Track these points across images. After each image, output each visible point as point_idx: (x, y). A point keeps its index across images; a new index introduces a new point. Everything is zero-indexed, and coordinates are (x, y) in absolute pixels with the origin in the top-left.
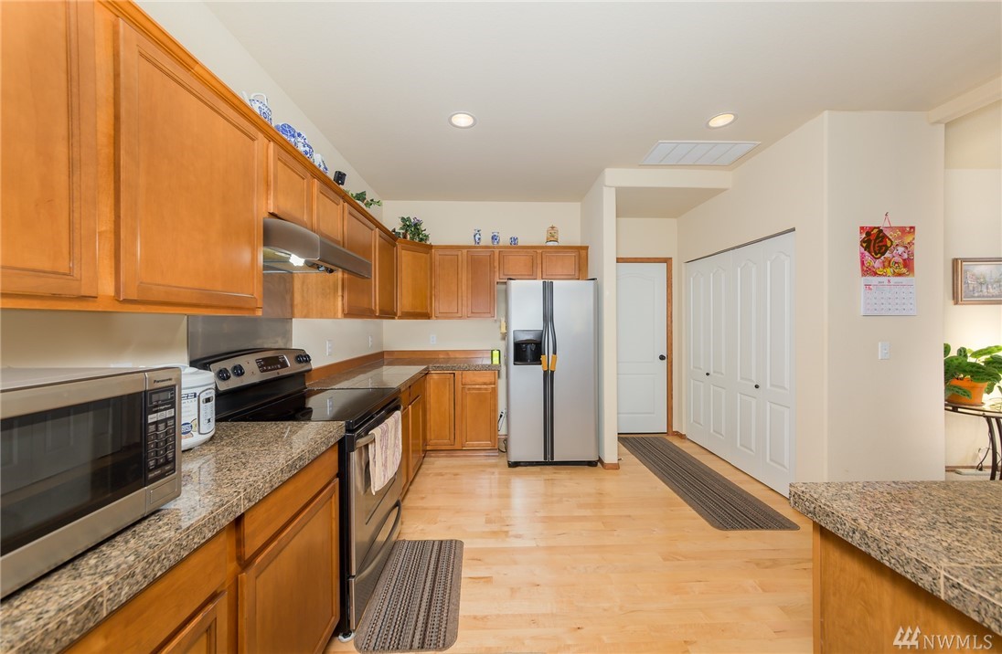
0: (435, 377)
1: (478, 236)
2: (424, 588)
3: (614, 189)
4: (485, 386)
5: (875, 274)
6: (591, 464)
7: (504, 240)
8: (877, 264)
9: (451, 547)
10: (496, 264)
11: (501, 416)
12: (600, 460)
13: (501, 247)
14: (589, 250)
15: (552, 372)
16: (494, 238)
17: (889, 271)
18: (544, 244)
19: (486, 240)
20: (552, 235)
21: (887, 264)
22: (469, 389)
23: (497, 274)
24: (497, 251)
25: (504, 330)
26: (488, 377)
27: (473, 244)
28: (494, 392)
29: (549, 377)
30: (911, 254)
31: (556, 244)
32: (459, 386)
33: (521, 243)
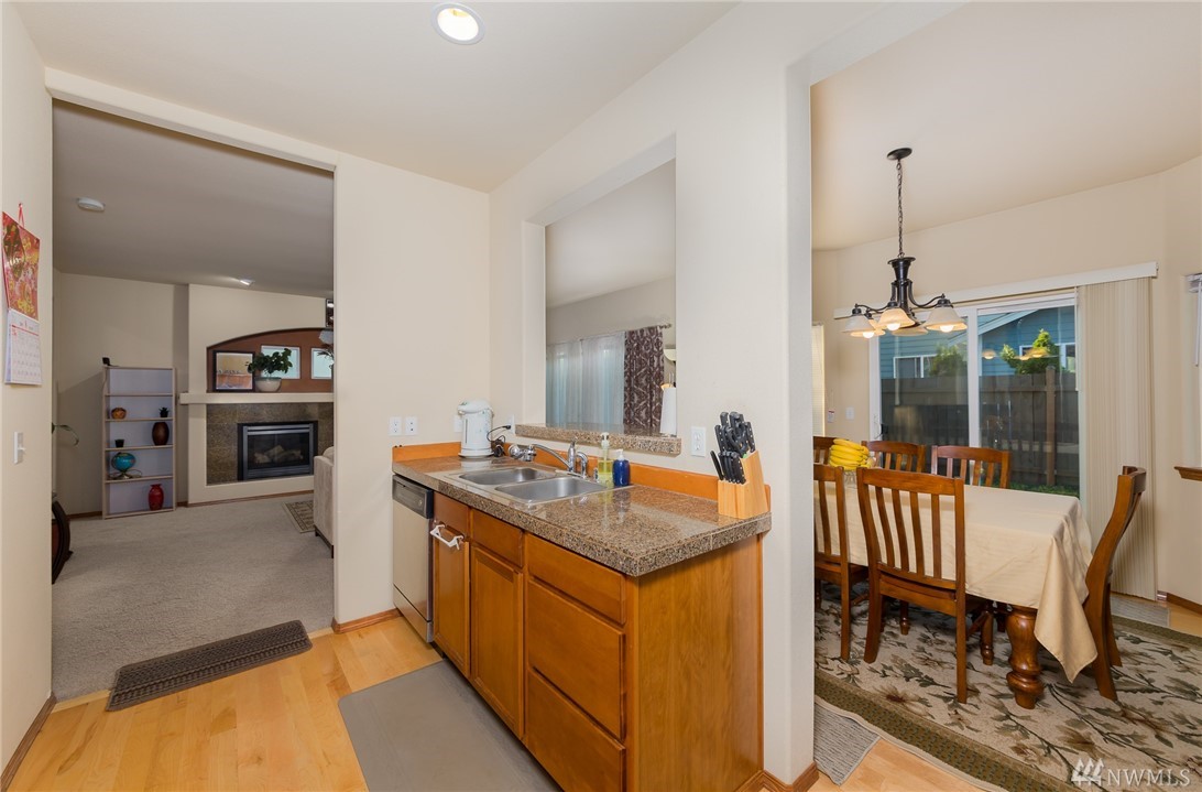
5: (16, 308)
17: (25, 305)
21: (22, 291)
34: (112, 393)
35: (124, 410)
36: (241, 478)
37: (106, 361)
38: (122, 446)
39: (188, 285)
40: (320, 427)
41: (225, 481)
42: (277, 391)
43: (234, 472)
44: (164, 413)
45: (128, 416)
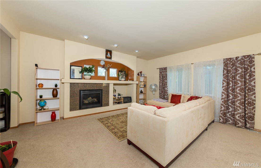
34: (38, 78)
35: (42, 84)
36: (80, 108)
37: (36, 65)
38: (42, 98)
39: (64, 40)
40: (103, 91)
41: (75, 110)
42: (90, 79)
43: (78, 107)
44: (56, 86)
45: (44, 87)
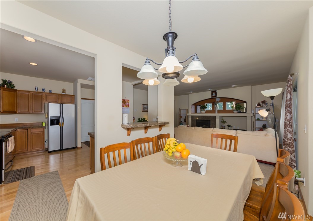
0: (19, 131)
1: (37, 89)
2: (23, 177)
3: (80, 84)
4: (40, 132)
5: (124, 107)
6: (74, 148)
7: (47, 91)
8: (124, 105)
9: (30, 169)
10: (44, 97)
11: (46, 141)
12: (76, 147)
13: (46, 93)
14: (75, 96)
15: (63, 127)
16: (43, 90)
17: (126, 106)
18: (61, 93)
19: (40, 90)
20: (64, 91)
21: (126, 105)
22: (34, 133)
23: (44, 100)
24: (44, 94)
25: (47, 116)
26: (41, 130)
27: (35, 91)
28: (43, 134)
29: (61, 128)
30: (129, 104)
31: (65, 94)
32: (29, 133)
33: (53, 92)
38: (181, 122)
39: (189, 94)
40: (211, 122)
42: (205, 113)
44: (186, 117)
45: (182, 117)
